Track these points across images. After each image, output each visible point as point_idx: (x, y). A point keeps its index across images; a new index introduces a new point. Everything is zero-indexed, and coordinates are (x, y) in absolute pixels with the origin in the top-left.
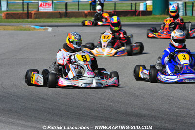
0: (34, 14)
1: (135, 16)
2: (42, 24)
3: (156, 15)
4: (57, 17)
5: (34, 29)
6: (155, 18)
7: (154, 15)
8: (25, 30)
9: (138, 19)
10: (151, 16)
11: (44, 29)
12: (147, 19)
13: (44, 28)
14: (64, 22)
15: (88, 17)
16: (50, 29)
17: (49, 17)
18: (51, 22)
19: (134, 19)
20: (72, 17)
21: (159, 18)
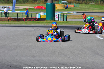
1: (36, 21)
3: (48, 20)
6: (47, 22)
7: (47, 20)
9: (38, 22)
10: (45, 21)
12: (43, 23)
19: (36, 23)
21: (50, 23)
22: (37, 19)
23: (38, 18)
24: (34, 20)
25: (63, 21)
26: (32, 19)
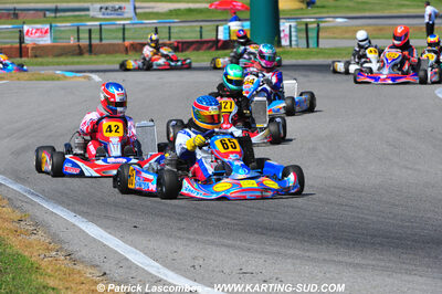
0: (33, 48)
1: (218, 49)
2: (69, 67)
4: (73, 55)
5: (65, 77)
8: (53, 79)
11: (85, 77)
13: (81, 74)
14: (103, 62)
15: (130, 53)
16: (95, 77)
17: (59, 55)
18: (79, 63)
20: (101, 53)
22: (220, 44)
23: (225, 42)
24: (210, 48)
25: (308, 46)
26: (205, 46)
